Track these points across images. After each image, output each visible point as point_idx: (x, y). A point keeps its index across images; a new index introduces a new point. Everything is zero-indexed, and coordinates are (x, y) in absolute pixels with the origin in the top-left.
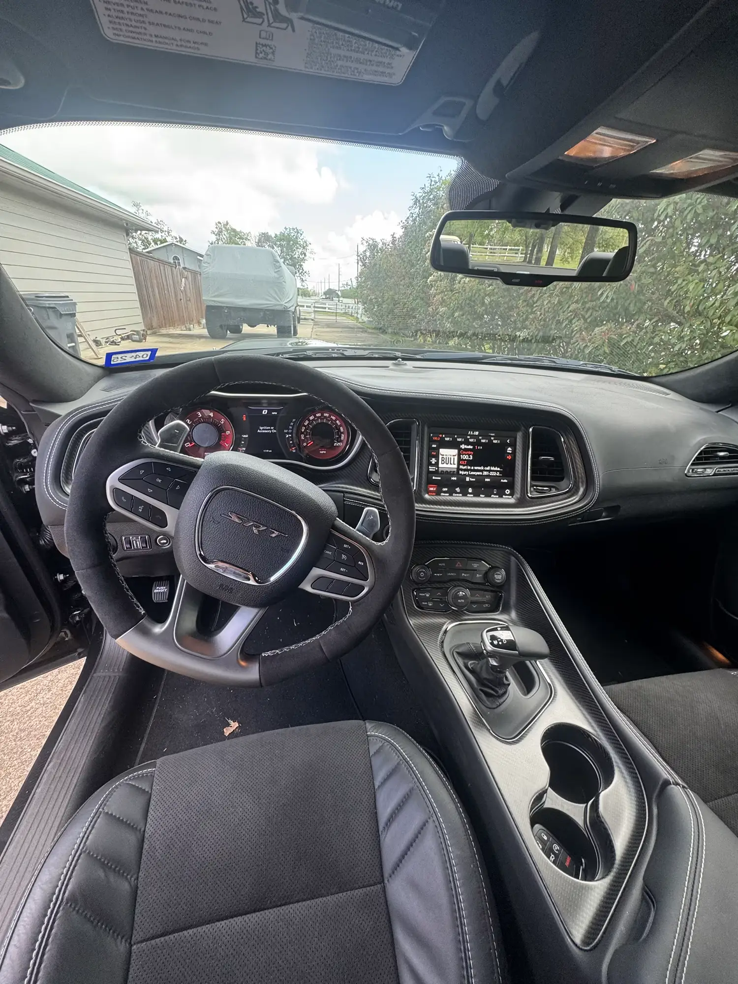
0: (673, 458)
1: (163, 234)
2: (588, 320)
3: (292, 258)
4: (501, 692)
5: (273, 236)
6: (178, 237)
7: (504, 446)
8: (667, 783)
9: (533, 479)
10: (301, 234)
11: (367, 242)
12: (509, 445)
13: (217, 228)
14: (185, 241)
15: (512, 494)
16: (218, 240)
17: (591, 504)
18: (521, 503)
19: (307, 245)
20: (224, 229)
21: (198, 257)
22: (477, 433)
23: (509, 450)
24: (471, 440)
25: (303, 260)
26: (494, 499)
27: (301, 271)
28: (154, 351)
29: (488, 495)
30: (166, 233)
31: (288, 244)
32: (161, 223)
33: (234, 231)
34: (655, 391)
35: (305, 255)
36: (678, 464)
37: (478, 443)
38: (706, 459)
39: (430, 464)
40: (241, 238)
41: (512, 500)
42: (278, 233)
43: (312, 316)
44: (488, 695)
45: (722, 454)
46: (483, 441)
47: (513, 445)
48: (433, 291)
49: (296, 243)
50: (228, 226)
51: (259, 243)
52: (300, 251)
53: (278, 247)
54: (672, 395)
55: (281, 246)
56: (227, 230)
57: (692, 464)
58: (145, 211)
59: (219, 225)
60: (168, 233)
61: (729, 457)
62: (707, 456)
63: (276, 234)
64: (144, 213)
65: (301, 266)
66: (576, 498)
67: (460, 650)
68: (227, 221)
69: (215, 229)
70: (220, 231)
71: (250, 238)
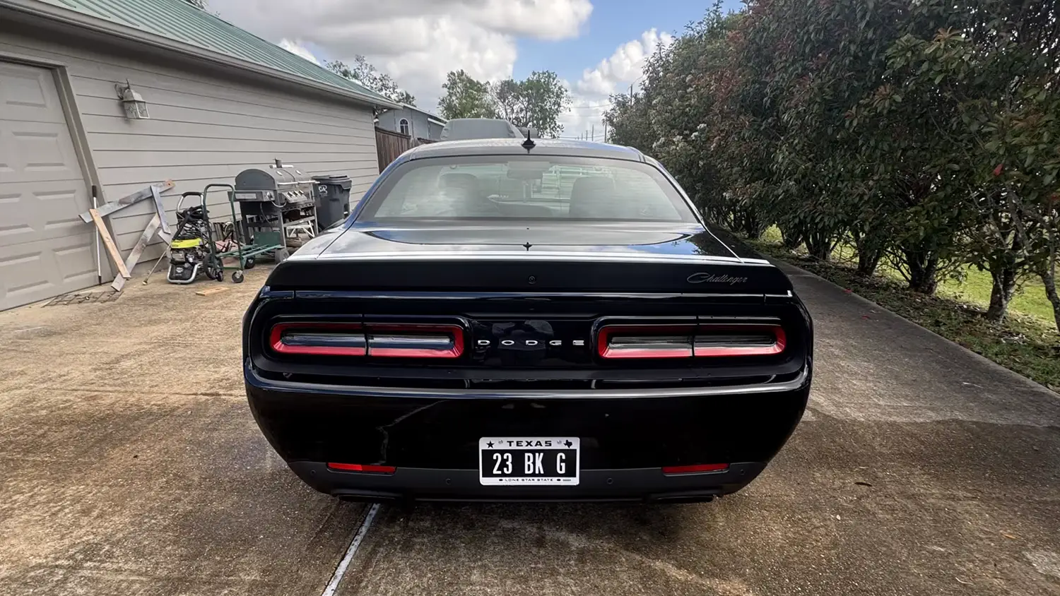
1: (388, 92)
3: (542, 110)
5: (519, 83)
6: (404, 94)
10: (554, 79)
11: (616, 99)
13: (449, 80)
14: (413, 98)
16: (450, 95)
19: (561, 93)
20: (458, 81)
21: (429, 119)
25: (557, 111)
27: (552, 126)
30: (391, 90)
31: (537, 92)
32: (386, 77)
33: (471, 81)
35: (559, 106)
40: (479, 90)
42: (525, 80)
43: (557, 184)
49: (549, 91)
50: (464, 77)
51: (502, 96)
52: (553, 100)
53: (524, 98)
55: (528, 95)
56: (462, 81)
58: (369, 66)
59: (452, 76)
60: (394, 89)
63: (522, 82)
64: (368, 68)
65: (553, 119)
68: (462, 70)
69: (447, 82)
70: (454, 84)
71: (489, 90)
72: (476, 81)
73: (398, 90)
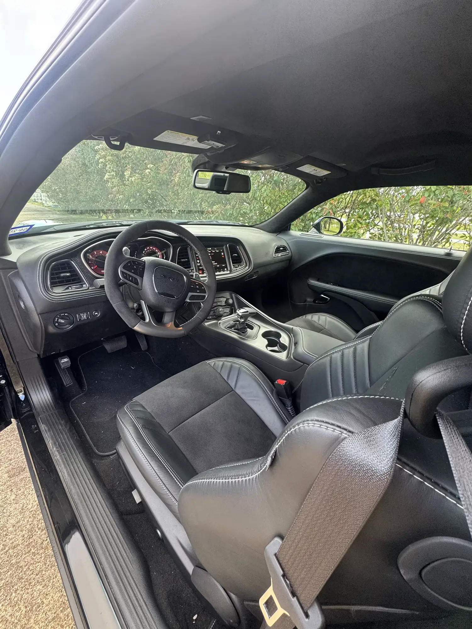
0: (269, 252)
2: (210, 203)
4: (246, 330)
7: (220, 252)
8: (292, 328)
9: (233, 264)
12: (222, 252)
15: (227, 270)
17: (252, 269)
18: (231, 273)
22: (210, 249)
23: (222, 254)
24: (209, 252)
26: (222, 273)
28: (31, 226)
29: (220, 272)
34: (256, 230)
36: (271, 253)
37: (212, 252)
38: (278, 251)
39: (197, 263)
41: (228, 272)
44: (243, 332)
45: (281, 249)
46: (213, 251)
47: (223, 252)
48: (109, 184)
54: (262, 231)
57: (275, 253)
61: (283, 250)
62: (278, 250)
66: (247, 267)
67: (228, 326)
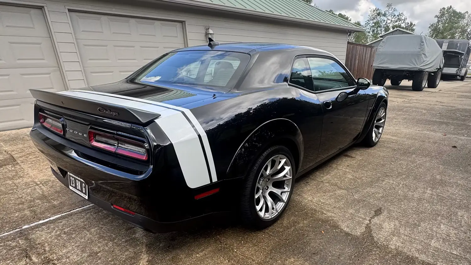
6: (410, 23)
13: (440, 13)
16: (438, 21)
20: (446, 12)
32: (401, 15)
33: (455, 12)
40: (459, 17)
50: (451, 10)
56: (449, 12)
59: (443, 10)
64: (392, 10)
68: (451, 6)
69: (438, 14)
70: (443, 15)
71: (467, 16)
72: (458, 12)
73: (406, 21)
